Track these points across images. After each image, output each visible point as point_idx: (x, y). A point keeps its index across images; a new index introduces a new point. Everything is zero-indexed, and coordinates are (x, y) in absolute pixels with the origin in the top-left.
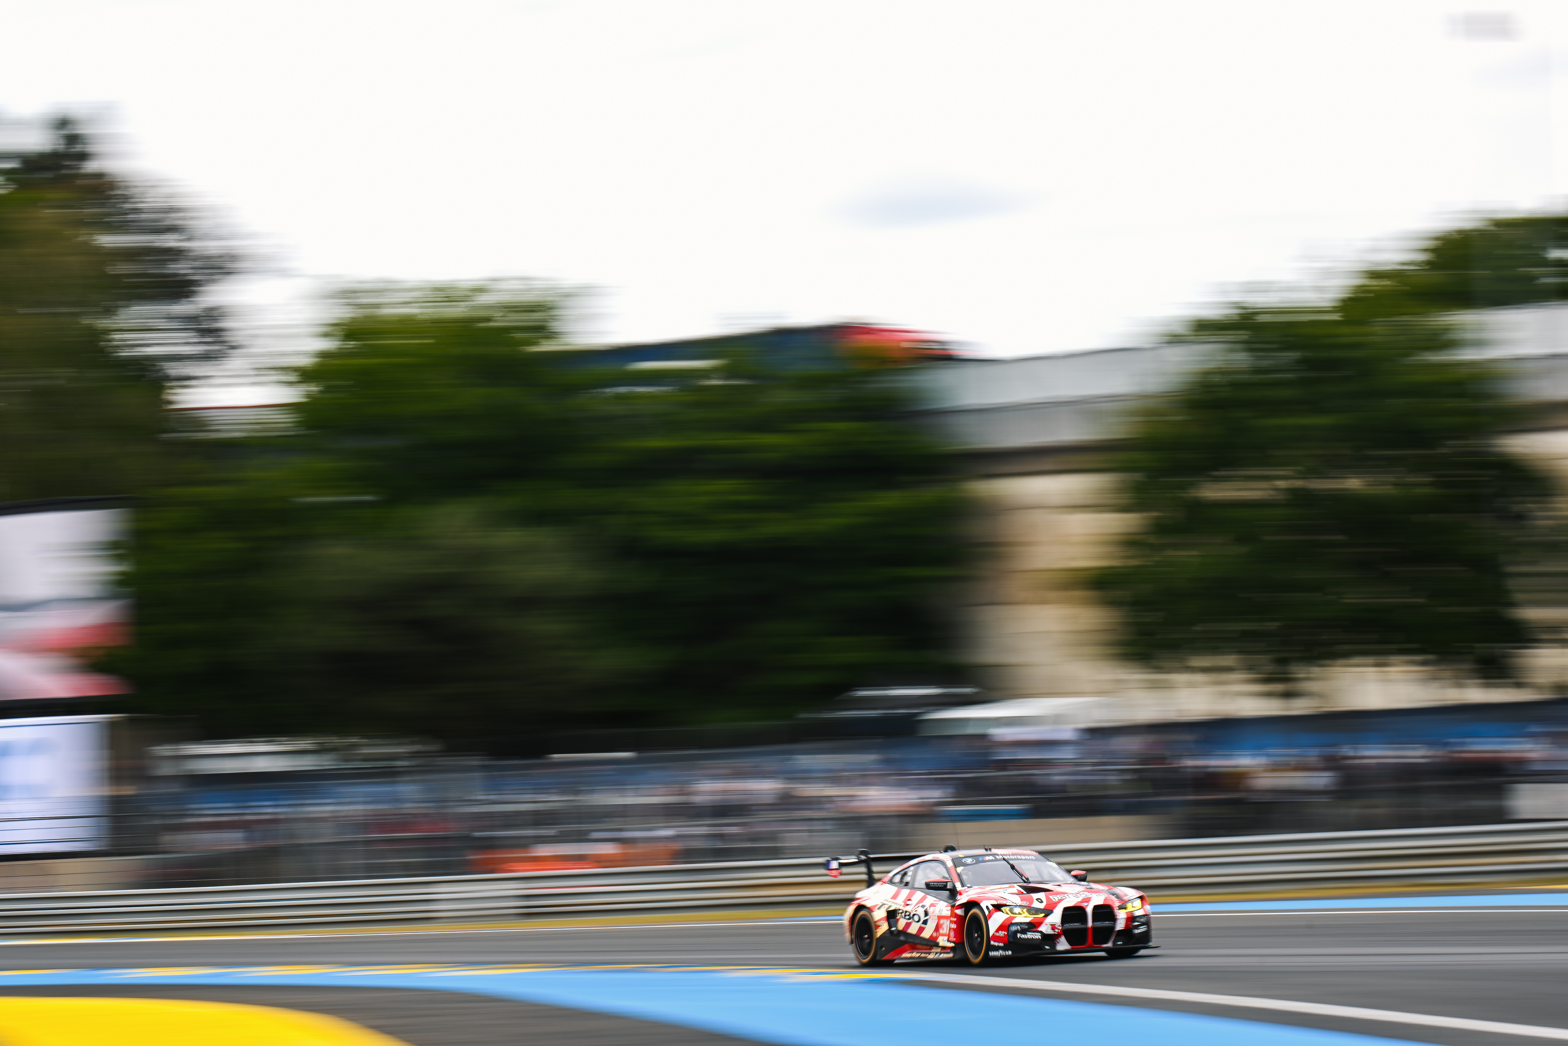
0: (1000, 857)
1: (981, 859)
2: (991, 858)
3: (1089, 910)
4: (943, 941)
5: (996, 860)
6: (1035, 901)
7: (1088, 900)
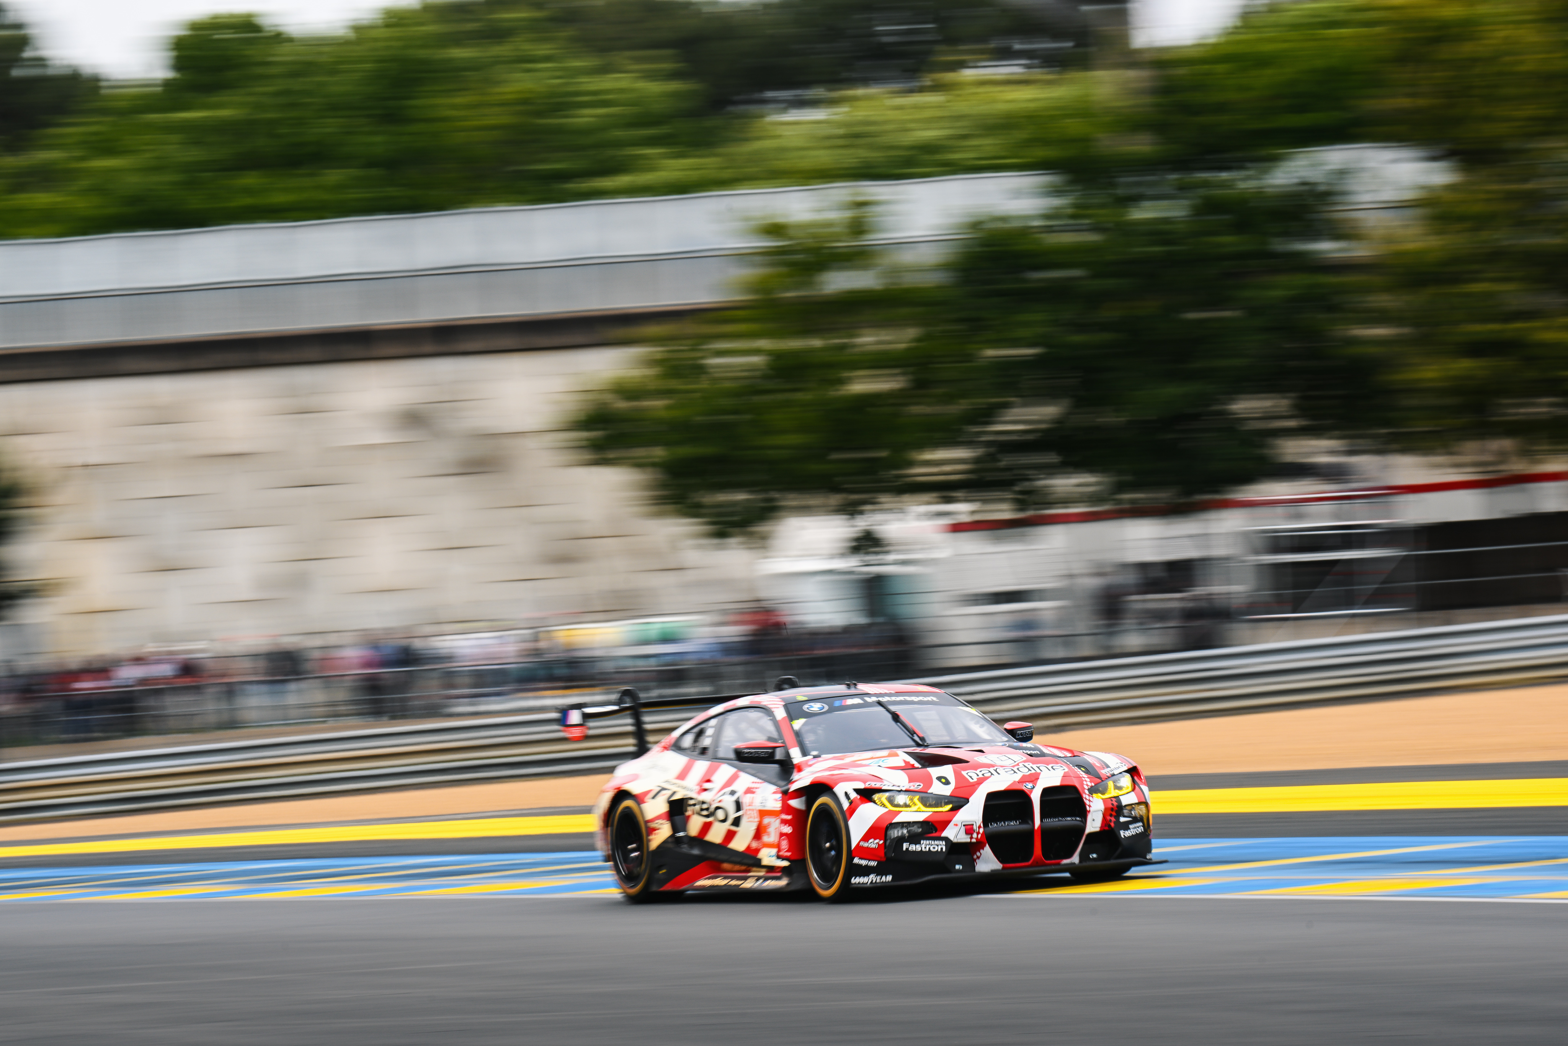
0: (874, 699)
1: (837, 703)
2: (857, 701)
3: (1036, 797)
4: (768, 856)
5: (866, 705)
6: (936, 783)
7: (1034, 778)
